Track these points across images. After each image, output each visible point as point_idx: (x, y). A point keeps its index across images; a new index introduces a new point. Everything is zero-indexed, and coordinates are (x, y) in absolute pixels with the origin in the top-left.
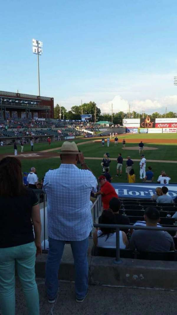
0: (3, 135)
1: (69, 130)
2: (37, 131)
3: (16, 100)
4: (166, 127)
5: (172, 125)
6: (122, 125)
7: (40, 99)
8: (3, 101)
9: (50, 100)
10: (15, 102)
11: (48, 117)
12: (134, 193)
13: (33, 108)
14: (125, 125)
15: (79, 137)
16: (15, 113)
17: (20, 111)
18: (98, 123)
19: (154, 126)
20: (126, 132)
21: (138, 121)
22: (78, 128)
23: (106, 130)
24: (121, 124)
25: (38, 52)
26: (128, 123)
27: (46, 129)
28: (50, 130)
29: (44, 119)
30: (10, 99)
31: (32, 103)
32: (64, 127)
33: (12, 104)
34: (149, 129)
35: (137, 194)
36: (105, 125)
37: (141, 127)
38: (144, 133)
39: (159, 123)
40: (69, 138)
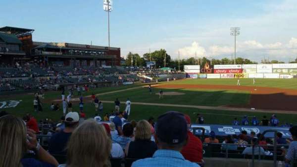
1: (131, 77)
3: (86, 51)
4: (223, 73)
5: (230, 71)
6: (183, 71)
7: (108, 50)
8: (74, 52)
10: (84, 53)
11: (114, 65)
13: (101, 57)
14: (186, 71)
15: (138, 82)
16: (85, 62)
17: (89, 60)
18: (161, 69)
19: (213, 71)
20: (187, 77)
21: (198, 67)
22: (140, 75)
23: (166, 75)
24: (182, 69)
25: (109, 10)
26: (188, 69)
27: (108, 75)
28: (113, 76)
29: (110, 67)
30: (80, 50)
31: (100, 53)
32: (127, 73)
33: (82, 54)
34: (208, 75)
36: (167, 71)
37: (201, 73)
38: (203, 78)
39: (217, 69)
40: (127, 83)
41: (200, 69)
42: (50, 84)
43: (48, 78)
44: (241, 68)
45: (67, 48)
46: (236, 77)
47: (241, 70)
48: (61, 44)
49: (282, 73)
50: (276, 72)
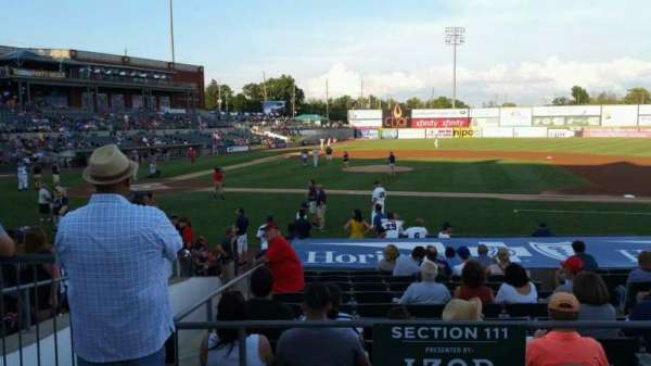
0: (89, 144)
1: (237, 134)
2: (166, 136)
3: (121, 70)
4: (431, 127)
5: (444, 123)
6: (347, 123)
7: (174, 69)
8: (92, 73)
9: (196, 70)
10: (118, 75)
11: (192, 107)
12: (346, 259)
13: (159, 86)
14: (352, 123)
15: (260, 146)
16: (119, 98)
17: (129, 93)
18: (299, 118)
19: (410, 124)
20: (355, 136)
21: (378, 113)
22: (255, 130)
23: (314, 132)
24: (345, 120)
26: (357, 118)
27: (186, 131)
28: (196, 133)
29: (183, 111)
30: (107, 69)
31: (156, 76)
32: (227, 127)
33: (112, 77)
34: (400, 131)
35: (353, 259)
36: (312, 122)
37: (384, 126)
38: (390, 139)
39: (419, 119)
40: (235, 149)
41: (383, 119)
42: (48, 150)
43: (41, 135)
44: (466, 116)
45: (74, 62)
46: (456, 136)
47: (467, 121)
48: (60, 52)
49: (552, 126)
50: (541, 124)
